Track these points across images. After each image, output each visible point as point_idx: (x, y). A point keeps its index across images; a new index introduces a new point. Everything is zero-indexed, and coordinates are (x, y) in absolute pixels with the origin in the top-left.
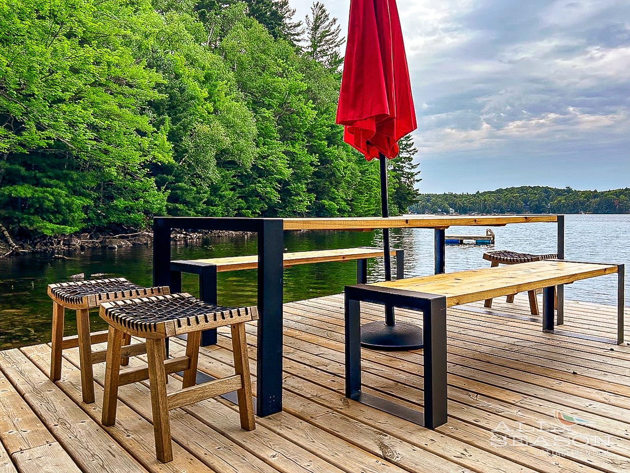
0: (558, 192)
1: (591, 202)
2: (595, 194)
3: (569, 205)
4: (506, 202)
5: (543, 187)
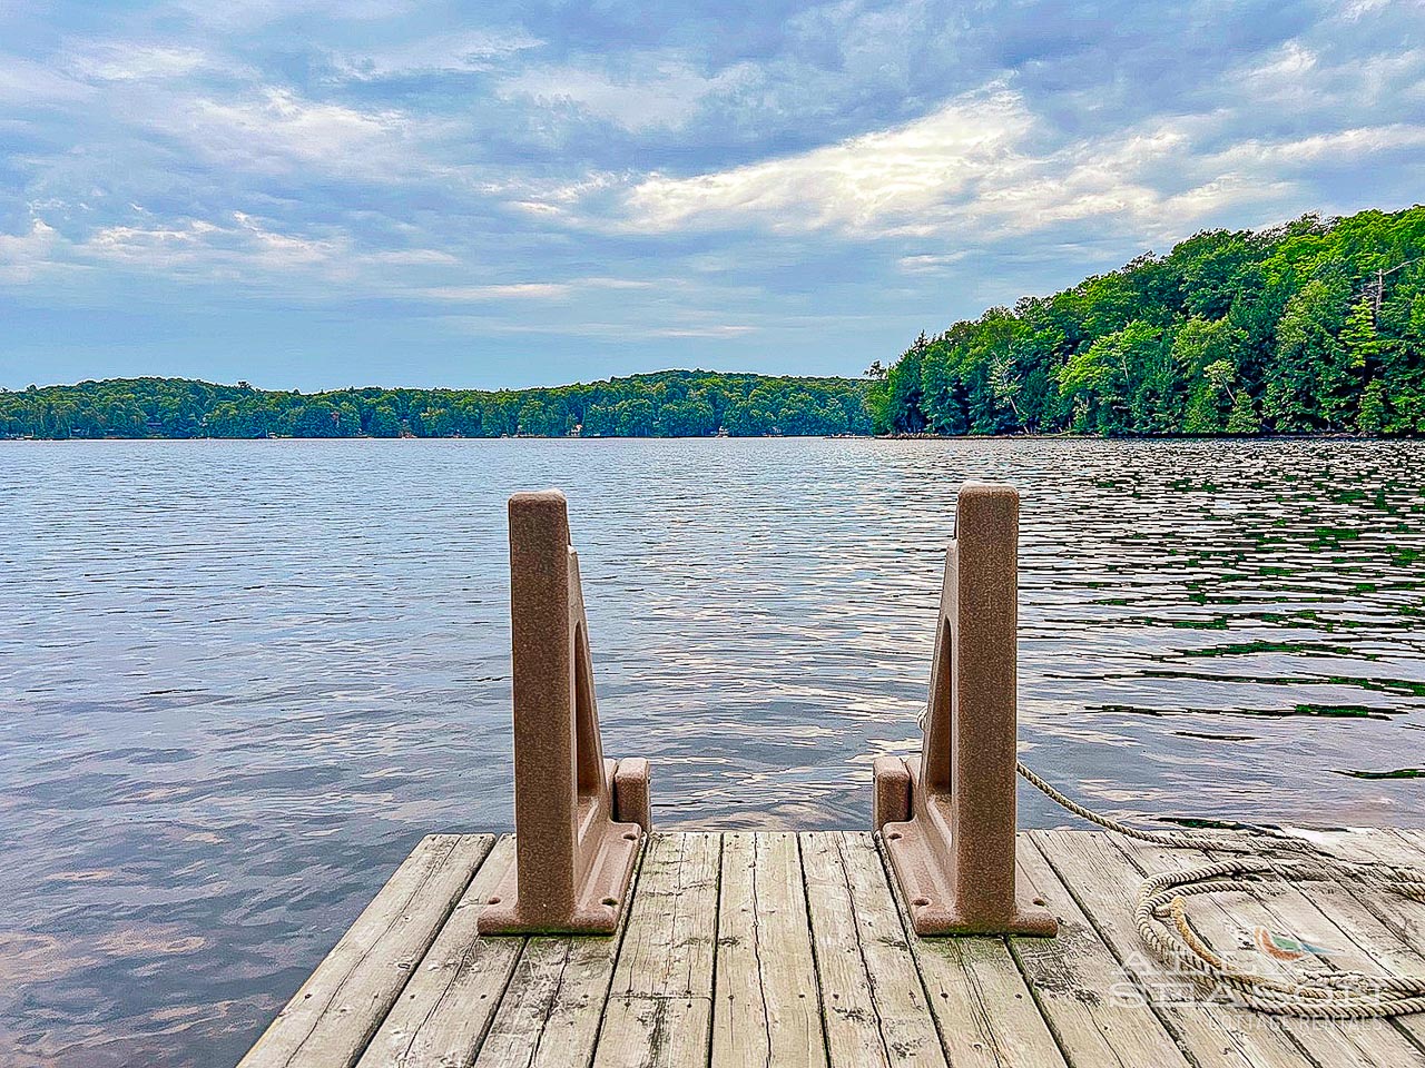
0: (222, 393)
1: (288, 415)
2: (296, 399)
3: (245, 421)
4: (103, 411)
5: (190, 381)
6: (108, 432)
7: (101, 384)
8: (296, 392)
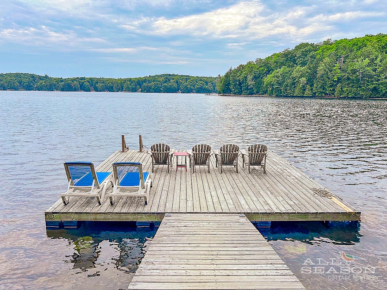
6: (8, 88)
7: (5, 74)
8: (61, 78)
